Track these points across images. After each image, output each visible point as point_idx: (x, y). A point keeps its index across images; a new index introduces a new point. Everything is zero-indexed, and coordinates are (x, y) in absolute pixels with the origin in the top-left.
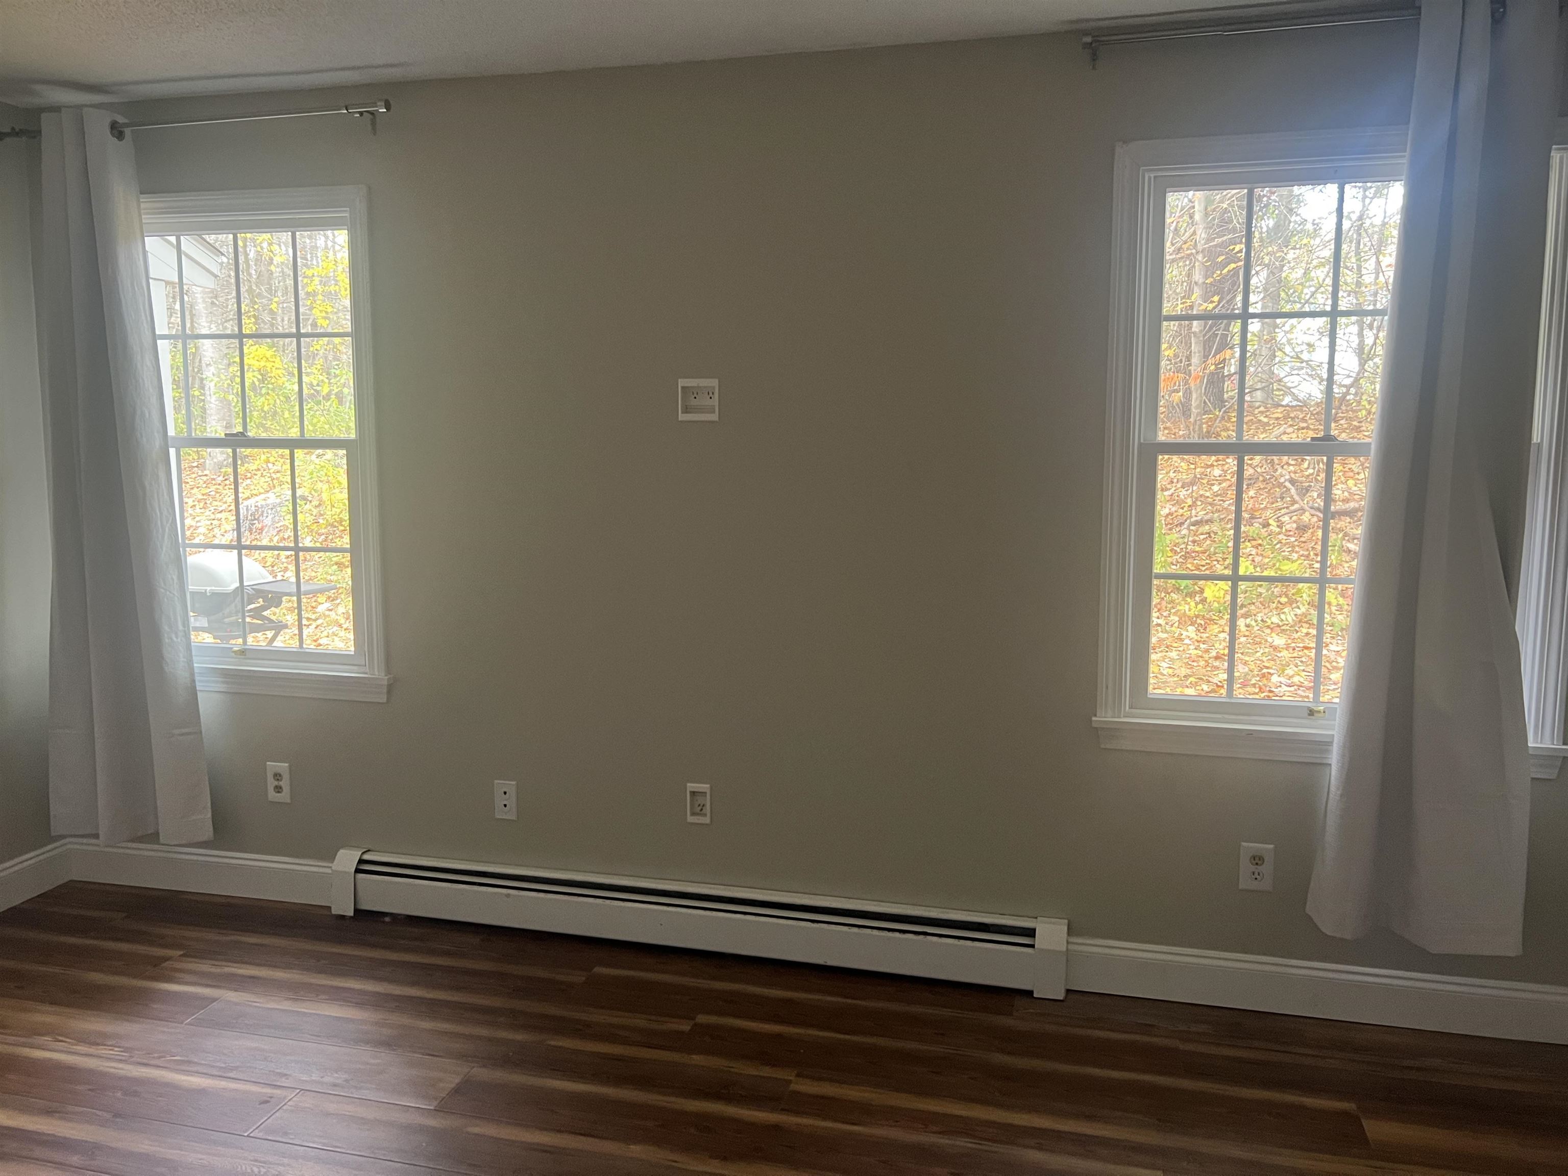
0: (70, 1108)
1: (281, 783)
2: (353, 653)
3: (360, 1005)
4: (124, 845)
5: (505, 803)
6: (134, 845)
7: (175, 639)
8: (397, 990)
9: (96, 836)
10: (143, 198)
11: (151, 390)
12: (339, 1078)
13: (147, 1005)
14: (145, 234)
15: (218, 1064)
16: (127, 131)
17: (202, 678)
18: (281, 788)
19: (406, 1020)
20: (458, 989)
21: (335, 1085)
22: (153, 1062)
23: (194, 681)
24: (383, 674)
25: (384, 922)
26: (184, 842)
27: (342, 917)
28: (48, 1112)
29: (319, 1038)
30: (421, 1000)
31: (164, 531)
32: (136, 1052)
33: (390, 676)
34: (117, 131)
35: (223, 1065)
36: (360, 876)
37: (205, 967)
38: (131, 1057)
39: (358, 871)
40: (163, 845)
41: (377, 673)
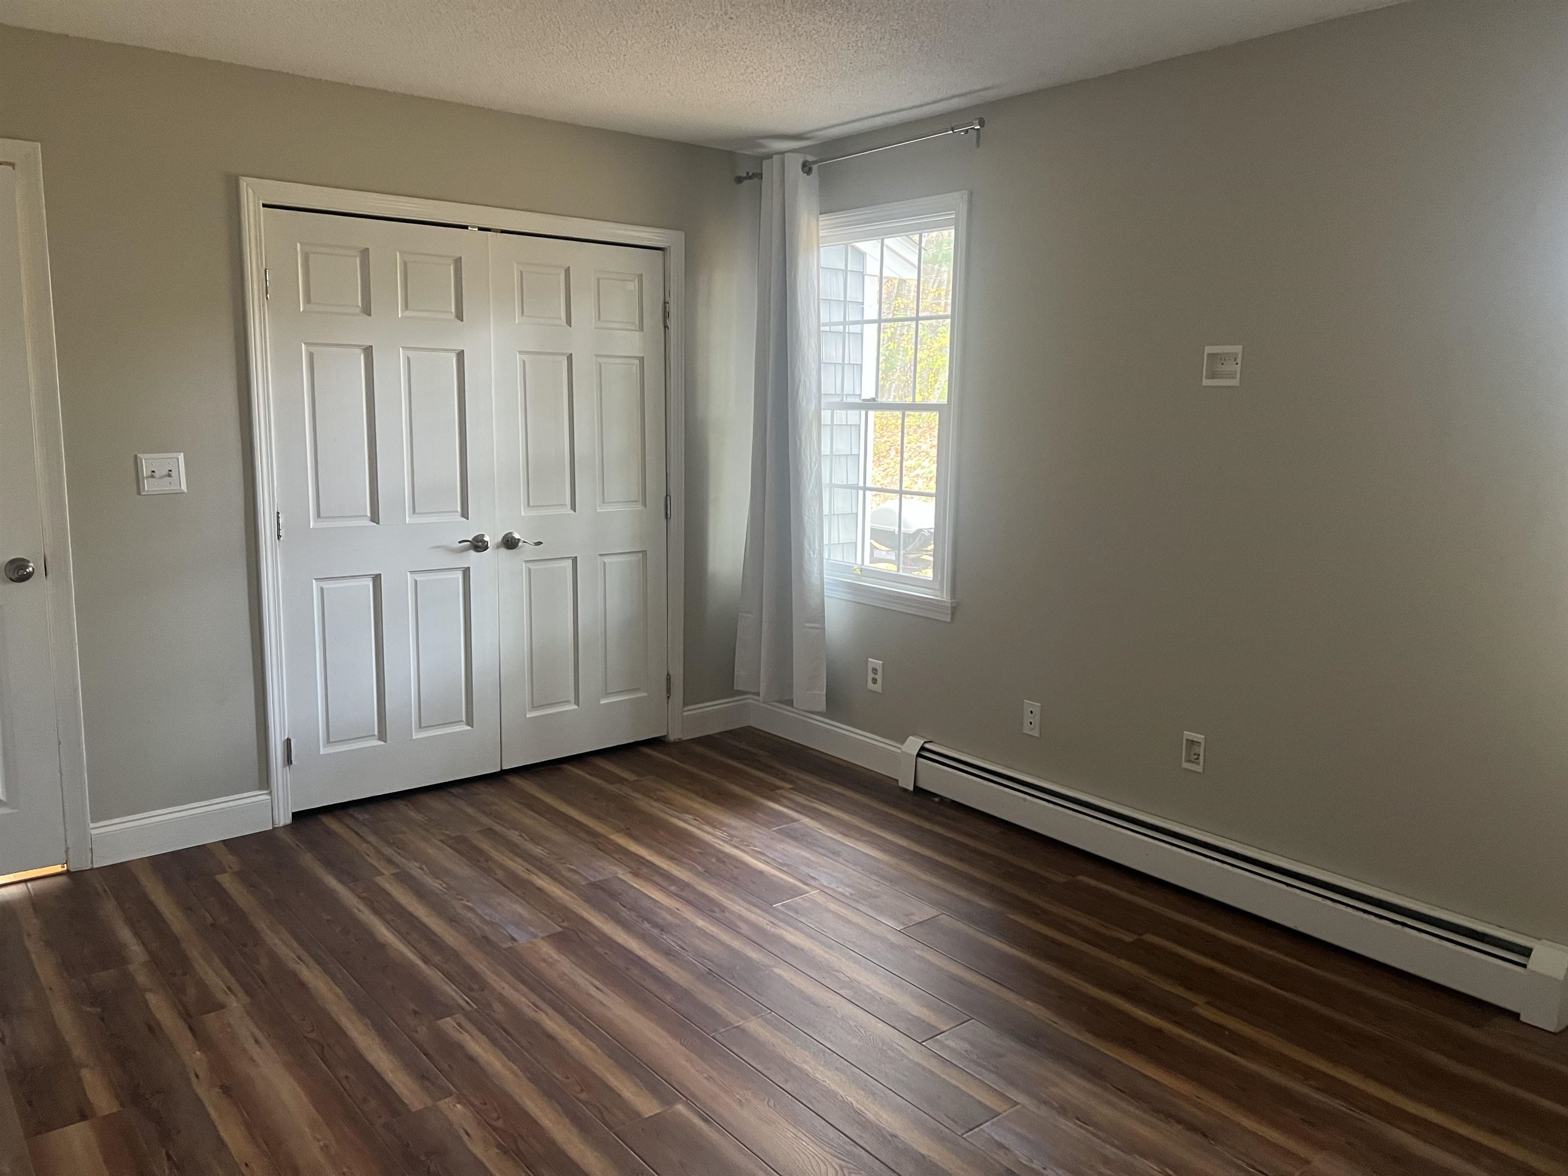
0: (684, 860)
1: (876, 677)
2: (931, 579)
3: (885, 851)
4: (774, 704)
5: (1031, 720)
6: (782, 706)
7: (812, 555)
8: (916, 848)
9: (758, 694)
10: (822, 218)
11: (813, 365)
12: (848, 891)
13: (755, 813)
14: (820, 245)
15: (779, 860)
16: (815, 167)
17: (828, 587)
18: (876, 680)
19: (911, 869)
20: (961, 860)
21: (843, 895)
22: (742, 847)
23: (823, 589)
24: (949, 598)
25: (934, 801)
26: (807, 709)
27: (906, 790)
28: (671, 858)
29: (848, 863)
30: (929, 860)
31: (812, 473)
32: (735, 839)
33: (954, 601)
34: (807, 168)
35: (781, 861)
36: (920, 760)
37: (801, 799)
38: (731, 840)
39: (919, 755)
40: (795, 708)
41: (945, 596)
